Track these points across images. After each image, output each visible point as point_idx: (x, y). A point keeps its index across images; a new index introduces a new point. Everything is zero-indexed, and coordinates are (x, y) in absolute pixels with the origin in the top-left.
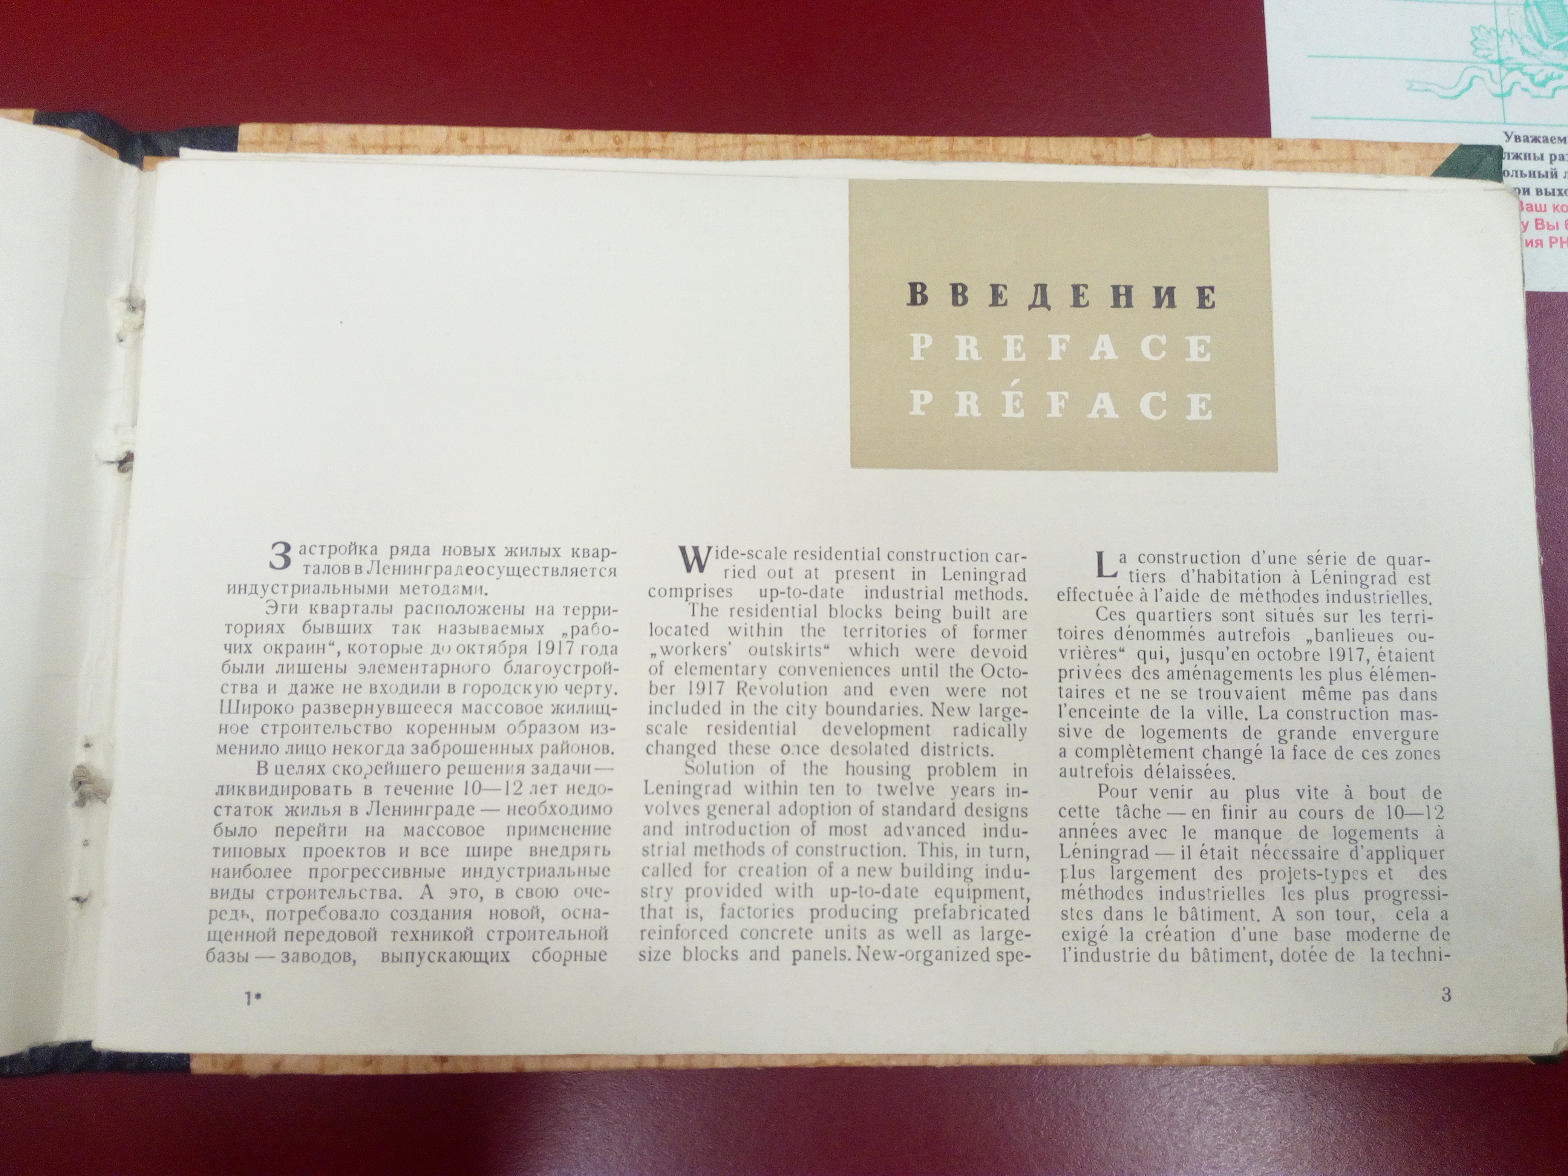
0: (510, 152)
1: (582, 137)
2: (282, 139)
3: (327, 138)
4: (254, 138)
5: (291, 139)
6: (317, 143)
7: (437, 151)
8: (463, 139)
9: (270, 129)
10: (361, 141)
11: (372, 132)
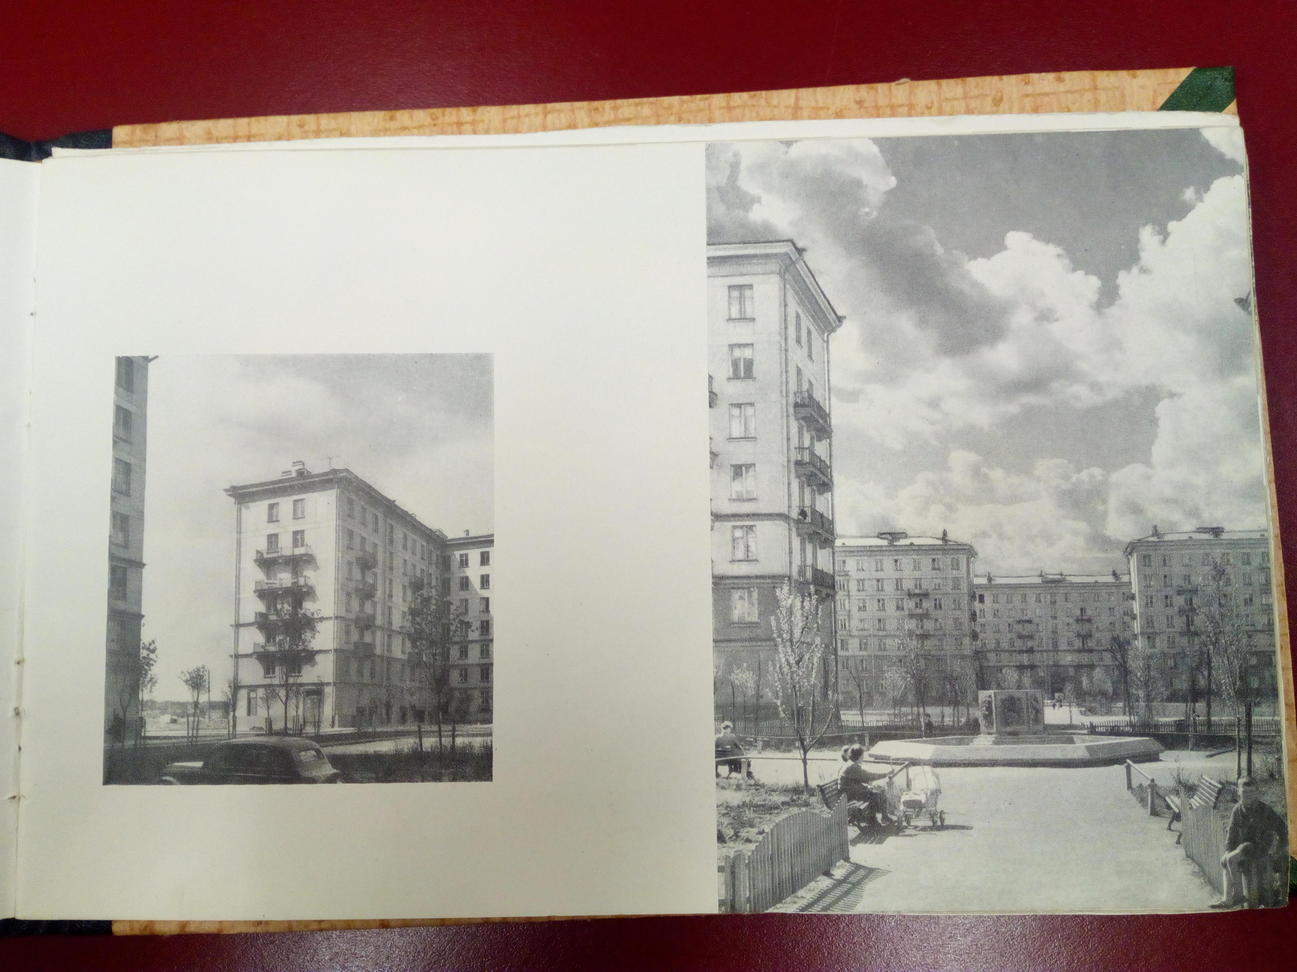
0: (342, 135)
1: (403, 117)
2: (148, 138)
3: (187, 134)
4: (125, 138)
5: (156, 137)
6: (178, 139)
7: (279, 138)
8: (301, 126)
9: (138, 130)
10: (215, 133)
11: (224, 125)
